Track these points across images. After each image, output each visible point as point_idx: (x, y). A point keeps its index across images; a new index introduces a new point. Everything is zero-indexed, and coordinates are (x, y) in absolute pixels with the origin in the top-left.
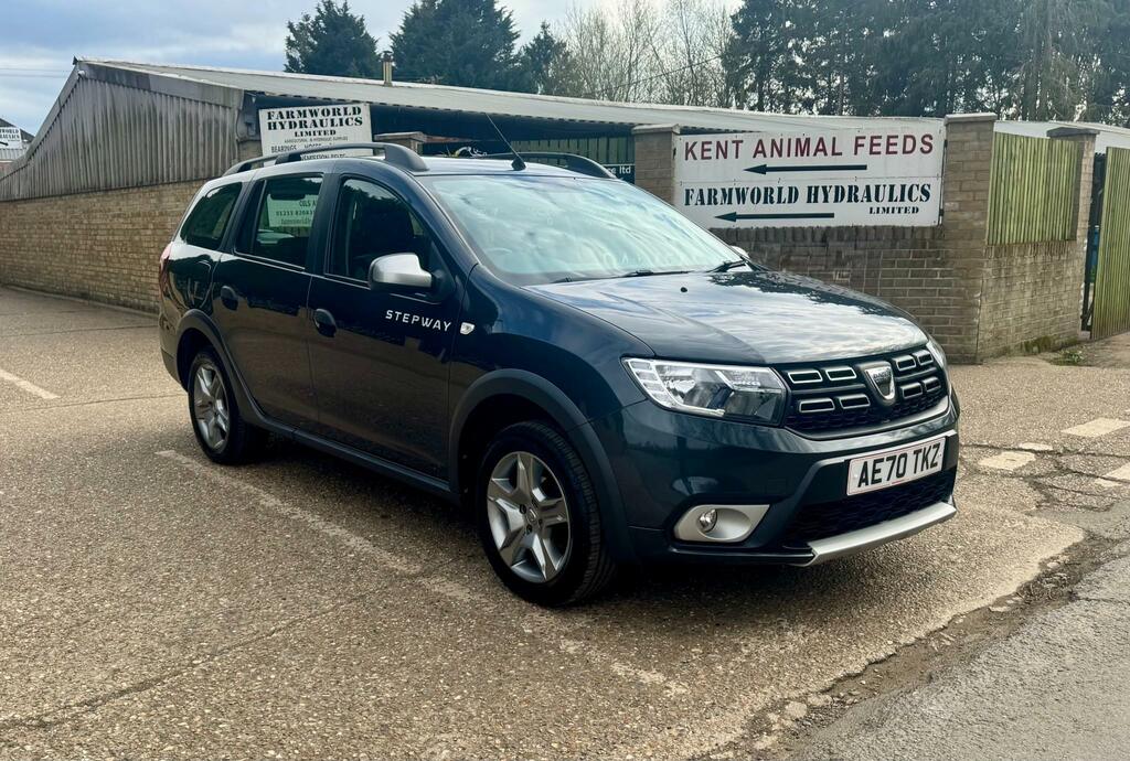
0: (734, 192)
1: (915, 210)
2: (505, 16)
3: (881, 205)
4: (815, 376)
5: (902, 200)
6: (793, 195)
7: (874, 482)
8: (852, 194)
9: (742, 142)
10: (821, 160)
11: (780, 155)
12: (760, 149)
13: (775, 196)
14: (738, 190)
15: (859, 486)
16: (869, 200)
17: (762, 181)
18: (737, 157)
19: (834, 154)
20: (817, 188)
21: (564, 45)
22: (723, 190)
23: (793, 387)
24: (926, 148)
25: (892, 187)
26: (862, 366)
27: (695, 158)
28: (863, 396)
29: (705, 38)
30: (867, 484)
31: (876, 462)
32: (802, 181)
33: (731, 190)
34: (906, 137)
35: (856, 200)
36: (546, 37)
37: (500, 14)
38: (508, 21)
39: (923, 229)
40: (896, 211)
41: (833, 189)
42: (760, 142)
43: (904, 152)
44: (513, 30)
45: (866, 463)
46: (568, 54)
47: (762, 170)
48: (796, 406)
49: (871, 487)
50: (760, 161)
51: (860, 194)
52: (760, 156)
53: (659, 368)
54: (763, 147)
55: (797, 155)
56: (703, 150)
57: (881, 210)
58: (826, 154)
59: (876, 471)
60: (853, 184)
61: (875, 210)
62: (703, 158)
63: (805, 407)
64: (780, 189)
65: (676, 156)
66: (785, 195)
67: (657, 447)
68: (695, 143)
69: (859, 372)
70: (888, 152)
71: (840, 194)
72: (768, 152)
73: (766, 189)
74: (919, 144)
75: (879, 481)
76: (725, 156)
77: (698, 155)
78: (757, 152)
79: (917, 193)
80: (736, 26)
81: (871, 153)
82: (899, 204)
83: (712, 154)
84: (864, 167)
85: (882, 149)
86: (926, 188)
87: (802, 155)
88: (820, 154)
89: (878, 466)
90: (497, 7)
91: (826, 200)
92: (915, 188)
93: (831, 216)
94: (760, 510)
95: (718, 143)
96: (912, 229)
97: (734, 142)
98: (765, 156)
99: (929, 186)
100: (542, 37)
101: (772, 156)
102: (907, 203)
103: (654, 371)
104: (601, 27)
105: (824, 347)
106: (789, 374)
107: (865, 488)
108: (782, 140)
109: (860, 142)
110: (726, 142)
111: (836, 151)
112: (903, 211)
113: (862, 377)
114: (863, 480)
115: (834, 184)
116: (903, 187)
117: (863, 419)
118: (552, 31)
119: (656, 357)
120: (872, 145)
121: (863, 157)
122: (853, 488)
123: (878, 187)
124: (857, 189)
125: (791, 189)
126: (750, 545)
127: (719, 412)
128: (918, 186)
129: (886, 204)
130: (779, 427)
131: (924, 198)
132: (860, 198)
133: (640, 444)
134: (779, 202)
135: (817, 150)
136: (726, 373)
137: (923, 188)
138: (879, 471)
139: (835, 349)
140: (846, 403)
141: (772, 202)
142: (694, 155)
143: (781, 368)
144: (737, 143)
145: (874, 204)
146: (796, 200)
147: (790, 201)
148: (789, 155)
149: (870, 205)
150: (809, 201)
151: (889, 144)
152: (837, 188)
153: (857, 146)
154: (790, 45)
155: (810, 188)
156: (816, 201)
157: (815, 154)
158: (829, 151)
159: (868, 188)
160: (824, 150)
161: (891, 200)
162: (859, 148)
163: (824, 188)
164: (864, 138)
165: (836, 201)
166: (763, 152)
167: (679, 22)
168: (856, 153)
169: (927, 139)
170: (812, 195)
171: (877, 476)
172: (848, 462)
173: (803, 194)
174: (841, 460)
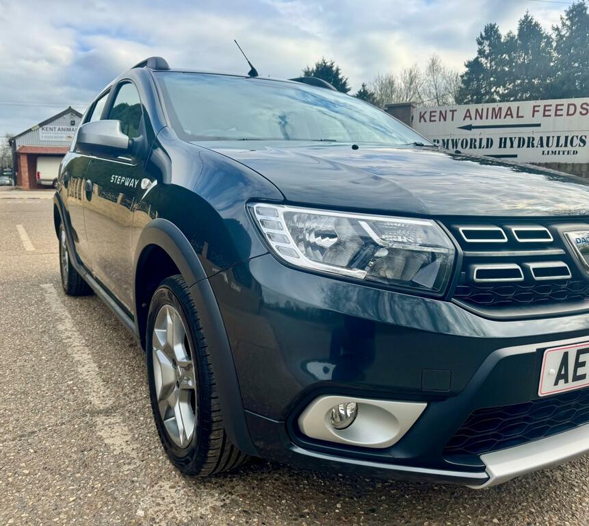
0: (450, 142)
1: (575, 153)
2: (344, 80)
3: (550, 149)
4: (497, 235)
5: (566, 145)
6: (490, 143)
7: (576, 378)
8: (531, 143)
9: (456, 110)
10: (509, 121)
11: (481, 118)
12: (468, 115)
13: (477, 144)
14: (453, 140)
15: (556, 384)
16: (542, 146)
17: (469, 135)
18: (452, 120)
19: (518, 117)
20: (505, 139)
21: (373, 94)
22: (443, 141)
23: (466, 246)
24: (584, 112)
25: (558, 138)
26: (561, 228)
27: (425, 121)
28: (561, 264)
29: (446, 88)
30: (566, 381)
31: (580, 352)
32: (496, 135)
33: (448, 140)
34: (569, 105)
35: (533, 146)
36: (364, 90)
37: (341, 80)
38: (345, 83)
39: (581, 165)
40: (561, 153)
41: (517, 139)
42: (468, 111)
43: (568, 115)
44: (348, 87)
45: (566, 355)
46: (374, 98)
47: (469, 128)
48: (468, 271)
49: (572, 386)
50: (468, 122)
51: (536, 143)
52: (468, 119)
53: (288, 216)
54: (470, 114)
55: (492, 118)
56: (431, 116)
57: (550, 152)
58: (512, 117)
59: (579, 364)
60: (531, 136)
61: (546, 152)
62: (431, 121)
63: (481, 274)
64: (481, 140)
65: (414, 120)
66: (484, 143)
67: (298, 308)
68: (425, 112)
69: (556, 235)
70: (556, 115)
71: (521, 142)
72: (473, 117)
73: (471, 140)
74: (579, 109)
75: (583, 377)
76: (445, 120)
77: (427, 119)
78: (466, 117)
79: (576, 141)
80: (463, 82)
81: (544, 115)
82: (563, 149)
83: (437, 118)
84: (539, 125)
85: (552, 113)
86: (583, 138)
87: (496, 118)
88: (509, 117)
89: (582, 358)
90: (340, 77)
91: (512, 146)
92: (575, 138)
93: (516, 156)
94: (415, 409)
95: (441, 112)
96: (573, 165)
97: (451, 111)
98: (471, 119)
99: (586, 137)
100: (362, 91)
101: (476, 119)
102: (569, 148)
103: (282, 219)
104: (391, 83)
105: (508, 203)
106: (461, 229)
107: (563, 387)
108: (482, 109)
109: (536, 109)
110: (446, 111)
111: (520, 115)
112: (566, 153)
113: (559, 242)
114: (561, 376)
115: (518, 136)
116: (567, 137)
117: (562, 295)
118: (367, 88)
119: (285, 202)
120: (545, 111)
121: (539, 118)
122: (548, 386)
123: (548, 138)
124: (533, 139)
125: (488, 139)
126: (399, 455)
127: (359, 274)
128: (577, 137)
129: (554, 148)
130: (442, 299)
131: (582, 144)
132: (535, 145)
133: (277, 304)
134: (480, 147)
135: (506, 115)
136: (374, 225)
137: (581, 137)
138: (583, 364)
139: (520, 206)
140: (539, 272)
141: (475, 147)
142: (424, 119)
143: (449, 222)
144: (453, 111)
145: (546, 149)
146: (491, 146)
147: (487, 147)
148: (487, 118)
149: (542, 149)
150: (500, 147)
151: (557, 110)
152: (520, 139)
153: (534, 111)
154: (493, 90)
155: (501, 139)
156: (505, 147)
157: (505, 118)
158: (515, 114)
159: (541, 138)
160: (511, 114)
161: (557, 145)
162: (536, 113)
163: (511, 139)
164: (539, 106)
165: (519, 146)
166: (470, 117)
167: (432, 79)
168: (533, 116)
169: (585, 106)
170: (503, 143)
171: (580, 371)
172: (541, 352)
173: (496, 143)
174: (531, 348)
